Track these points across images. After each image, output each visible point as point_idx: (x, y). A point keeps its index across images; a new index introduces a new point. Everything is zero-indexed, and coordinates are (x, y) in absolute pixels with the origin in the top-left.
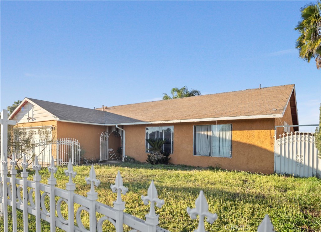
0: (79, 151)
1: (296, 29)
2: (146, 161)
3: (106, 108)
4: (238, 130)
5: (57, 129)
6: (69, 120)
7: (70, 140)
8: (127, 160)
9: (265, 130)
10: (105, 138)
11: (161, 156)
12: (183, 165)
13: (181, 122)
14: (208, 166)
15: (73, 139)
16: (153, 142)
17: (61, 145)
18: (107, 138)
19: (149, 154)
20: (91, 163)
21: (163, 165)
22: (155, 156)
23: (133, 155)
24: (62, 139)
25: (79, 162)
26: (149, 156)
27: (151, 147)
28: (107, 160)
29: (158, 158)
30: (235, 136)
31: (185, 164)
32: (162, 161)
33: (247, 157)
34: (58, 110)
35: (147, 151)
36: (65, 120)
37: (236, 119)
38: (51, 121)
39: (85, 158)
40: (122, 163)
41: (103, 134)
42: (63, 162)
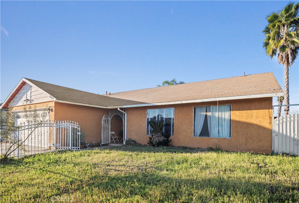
0: (78, 135)
1: (263, 32)
2: (148, 143)
3: (109, 94)
4: (237, 111)
5: (55, 111)
6: (68, 101)
7: (69, 123)
8: (128, 143)
9: (263, 109)
10: (107, 121)
11: (162, 138)
12: (184, 147)
13: (183, 103)
14: (207, 148)
15: (73, 122)
16: (154, 124)
17: (59, 128)
18: (109, 121)
19: (151, 137)
20: (92, 146)
21: (165, 147)
22: (157, 138)
23: (134, 137)
24: (61, 122)
25: (78, 146)
26: (150, 139)
27: (153, 129)
28: (109, 143)
29: (159, 140)
30: (234, 117)
31: (185, 146)
32: (163, 143)
33: (246, 137)
34: (57, 92)
35: (148, 134)
36: (63, 100)
37: (238, 99)
38: (48, 102)
39: (86, 142)
40: (123, 146)
41: (105, 117)
42: (60, 147)
